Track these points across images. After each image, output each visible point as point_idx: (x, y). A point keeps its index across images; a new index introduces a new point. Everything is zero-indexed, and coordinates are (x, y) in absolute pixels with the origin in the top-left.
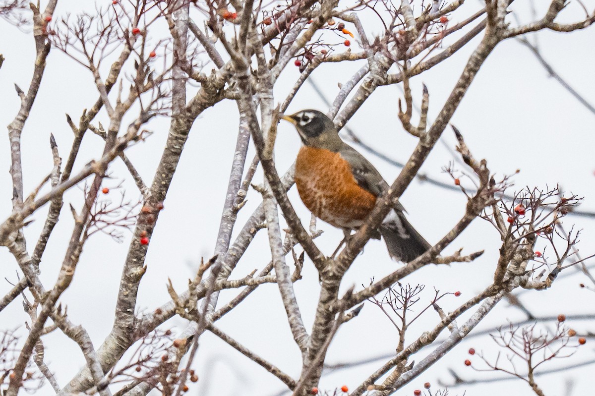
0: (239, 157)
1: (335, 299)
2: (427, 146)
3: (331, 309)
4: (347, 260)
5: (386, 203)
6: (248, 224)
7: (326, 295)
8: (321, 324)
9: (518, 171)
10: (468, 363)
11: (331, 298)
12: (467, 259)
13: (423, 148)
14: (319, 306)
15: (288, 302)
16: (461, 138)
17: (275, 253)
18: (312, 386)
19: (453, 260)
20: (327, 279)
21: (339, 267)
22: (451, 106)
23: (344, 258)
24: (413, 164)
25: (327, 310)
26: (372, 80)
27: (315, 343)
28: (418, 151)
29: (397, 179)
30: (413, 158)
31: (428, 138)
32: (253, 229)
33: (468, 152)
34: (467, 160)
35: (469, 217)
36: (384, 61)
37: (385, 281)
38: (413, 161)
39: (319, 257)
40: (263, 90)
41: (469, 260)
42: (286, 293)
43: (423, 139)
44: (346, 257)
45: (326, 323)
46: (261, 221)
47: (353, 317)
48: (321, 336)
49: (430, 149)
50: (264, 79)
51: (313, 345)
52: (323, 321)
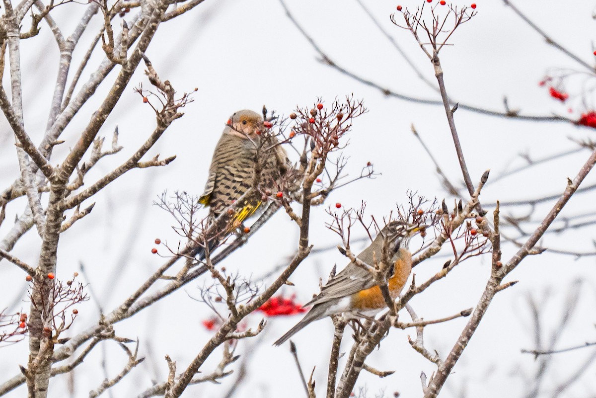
0: (59, 88)
1: (62, 200)
2: (129, 71)
3: (58, 208)
4: (69, 167)
5: (98, 119)
6: (44, 141)
7: (54, 197)
8: (51, 221)
9: (196, 90)
10: (155, 252)
11: (58, 199)
12: (163, 163)
13: (125, 73)
14: (49, 206)
15: (33, 203)
16: (150, 63)
17: (22, 164)
18: (47, 272)
19: (152, 164)
20: (54, 183)
21: (63, 173)
22: (146, 38)
23: (66, 166)
24: (118, 87)
25: (56, 209)
26: (143, 20)
27: (47, 237)
28: (121, 75)
29: (107, 100)
30: (118, 82)
31: (129, 65)
32: (48, 146)
33: (156, 75)
34: (154, 82)
35: (162, 129)
36: (154, 4)
37: (99, 184)
38: (117, 84)
39: (45, 165)
40: (10, 30)
41: (164, 164)
42: (32, 196)
43: (125, 65)
44: (68, 165)
45: (56, 220)
46: (54, 139)
47: (86, 214)
48: (53, 230)
49: (131, 74)
50: (10, 21)
51: (46, 239)
52: (52, 218)
